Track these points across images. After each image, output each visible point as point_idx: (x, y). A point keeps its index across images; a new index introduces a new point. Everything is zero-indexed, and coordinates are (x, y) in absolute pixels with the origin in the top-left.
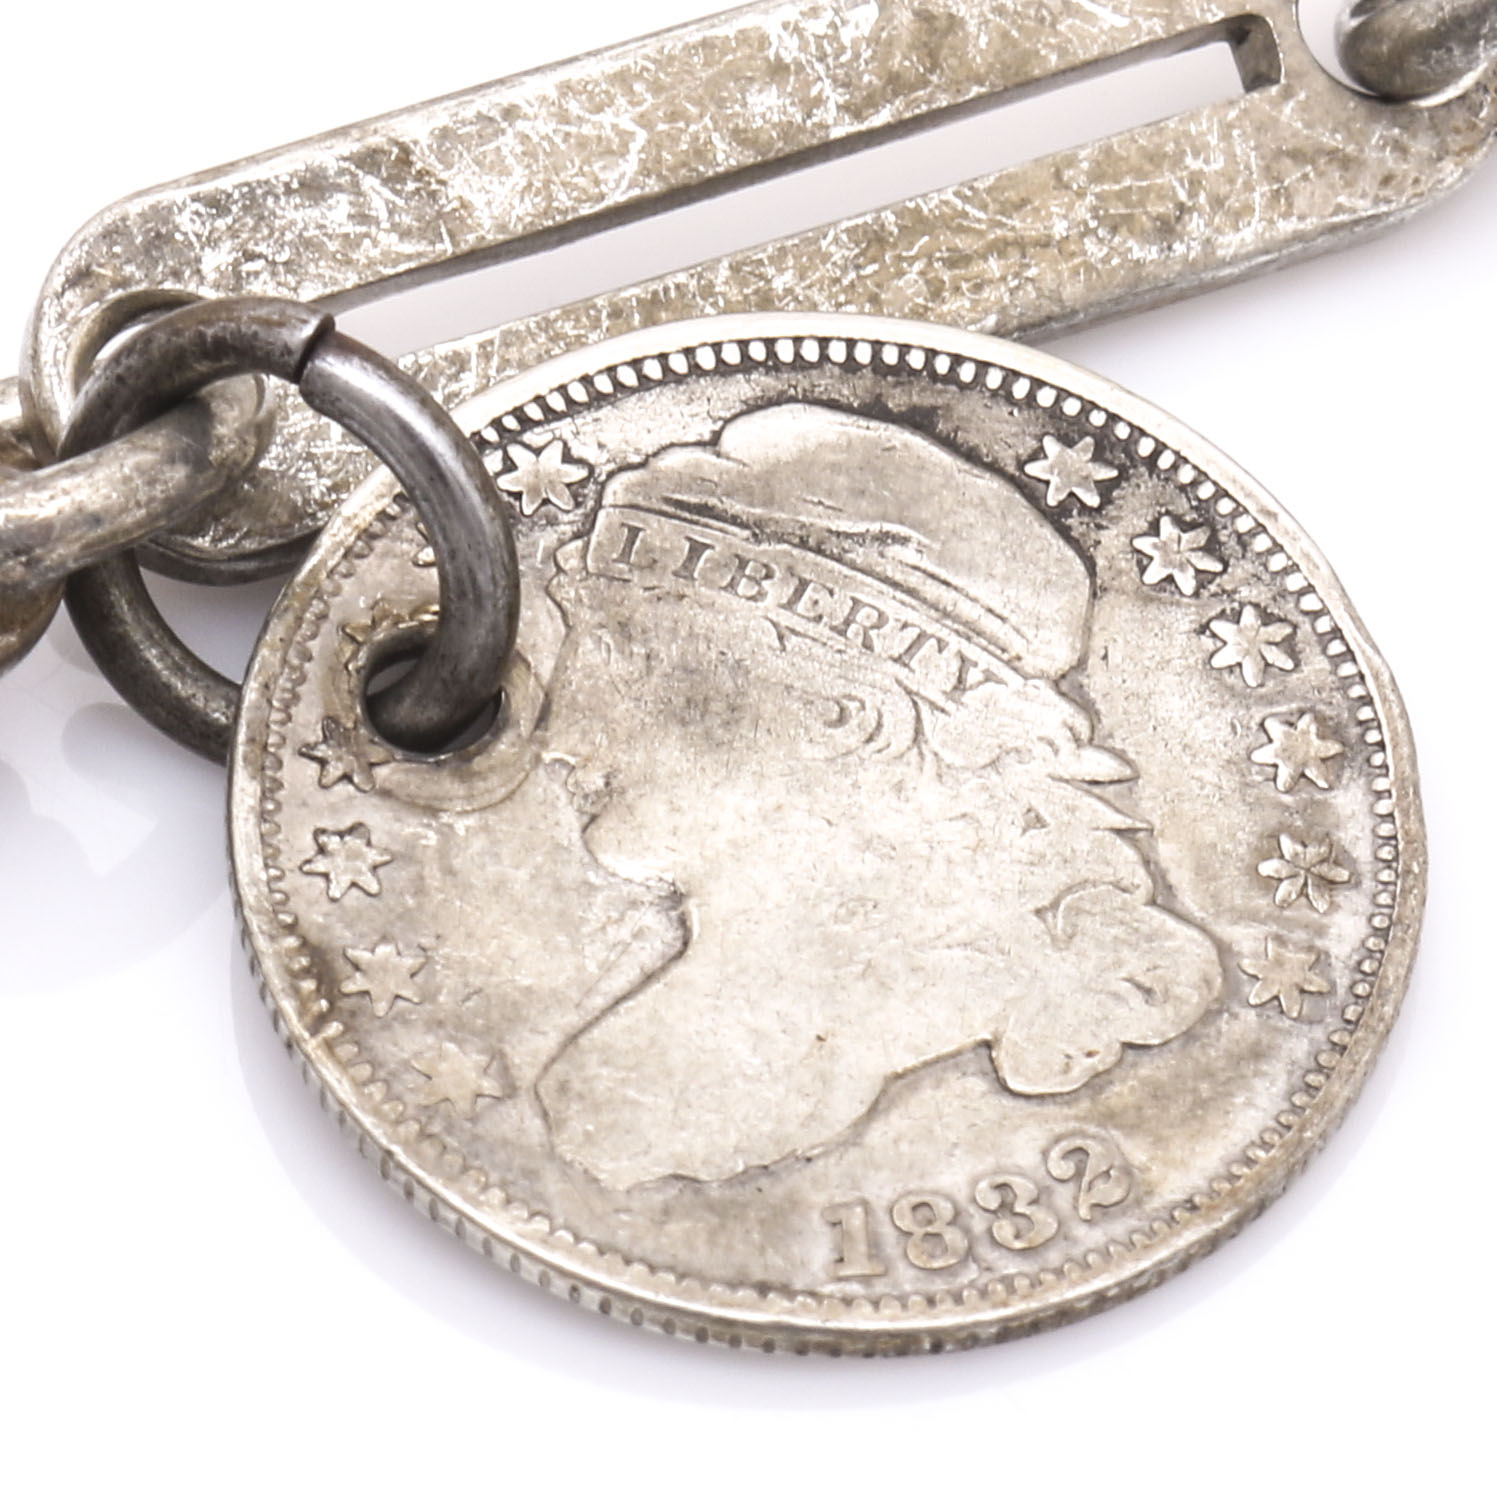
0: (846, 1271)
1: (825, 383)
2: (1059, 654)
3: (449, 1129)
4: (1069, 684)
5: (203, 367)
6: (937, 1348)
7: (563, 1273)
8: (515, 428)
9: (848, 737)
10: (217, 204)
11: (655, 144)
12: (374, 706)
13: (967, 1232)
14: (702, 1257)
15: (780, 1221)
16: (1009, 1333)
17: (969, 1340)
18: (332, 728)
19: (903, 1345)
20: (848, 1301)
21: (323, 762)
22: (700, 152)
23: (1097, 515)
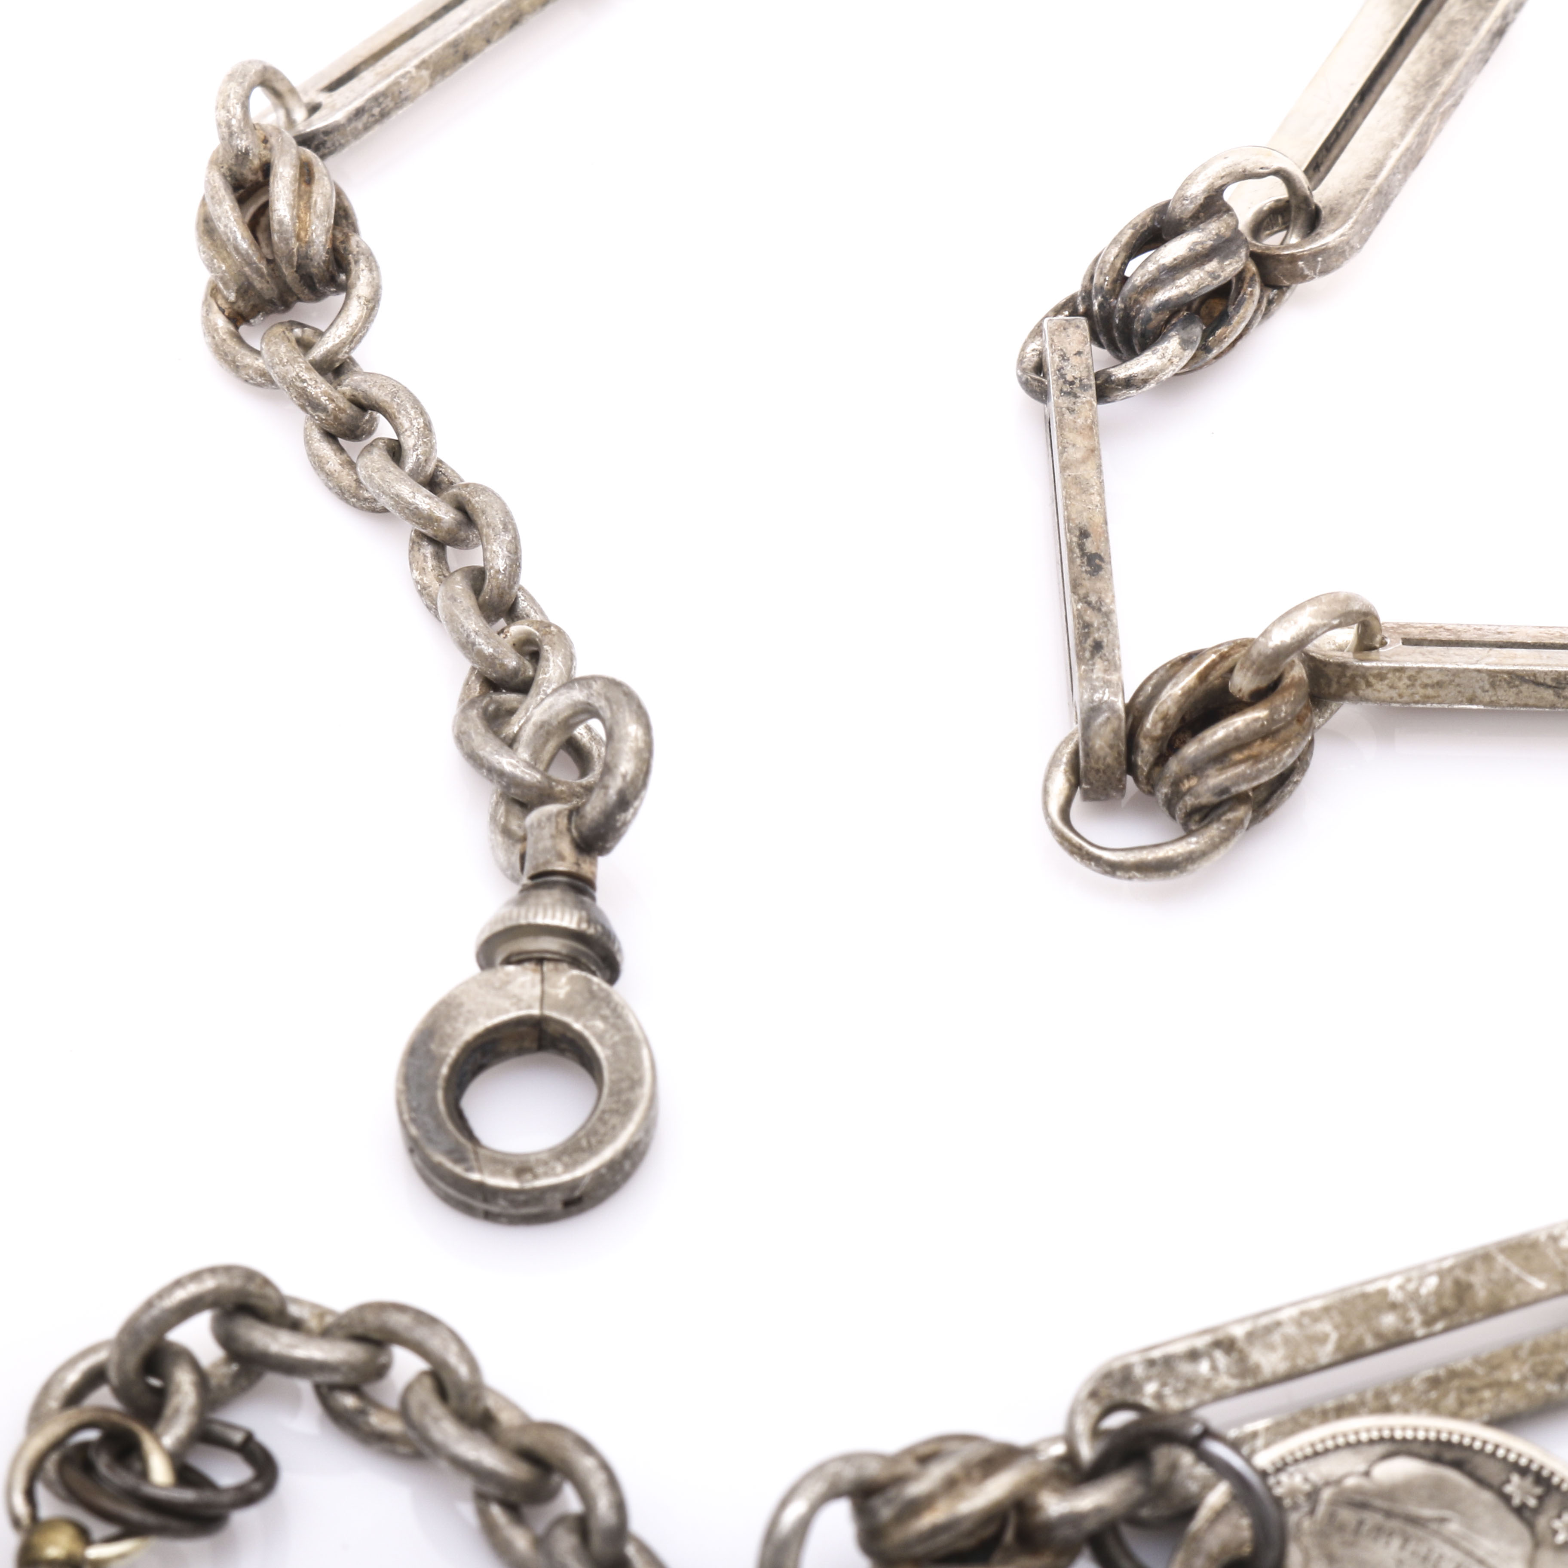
1: (1416, 1448)
5: (1152, 1440)
8: (1282, 1467)
10: (1151, 1363)
11: (1341, 1339)
22: (1360, 1340)
23: (1537, 1511)
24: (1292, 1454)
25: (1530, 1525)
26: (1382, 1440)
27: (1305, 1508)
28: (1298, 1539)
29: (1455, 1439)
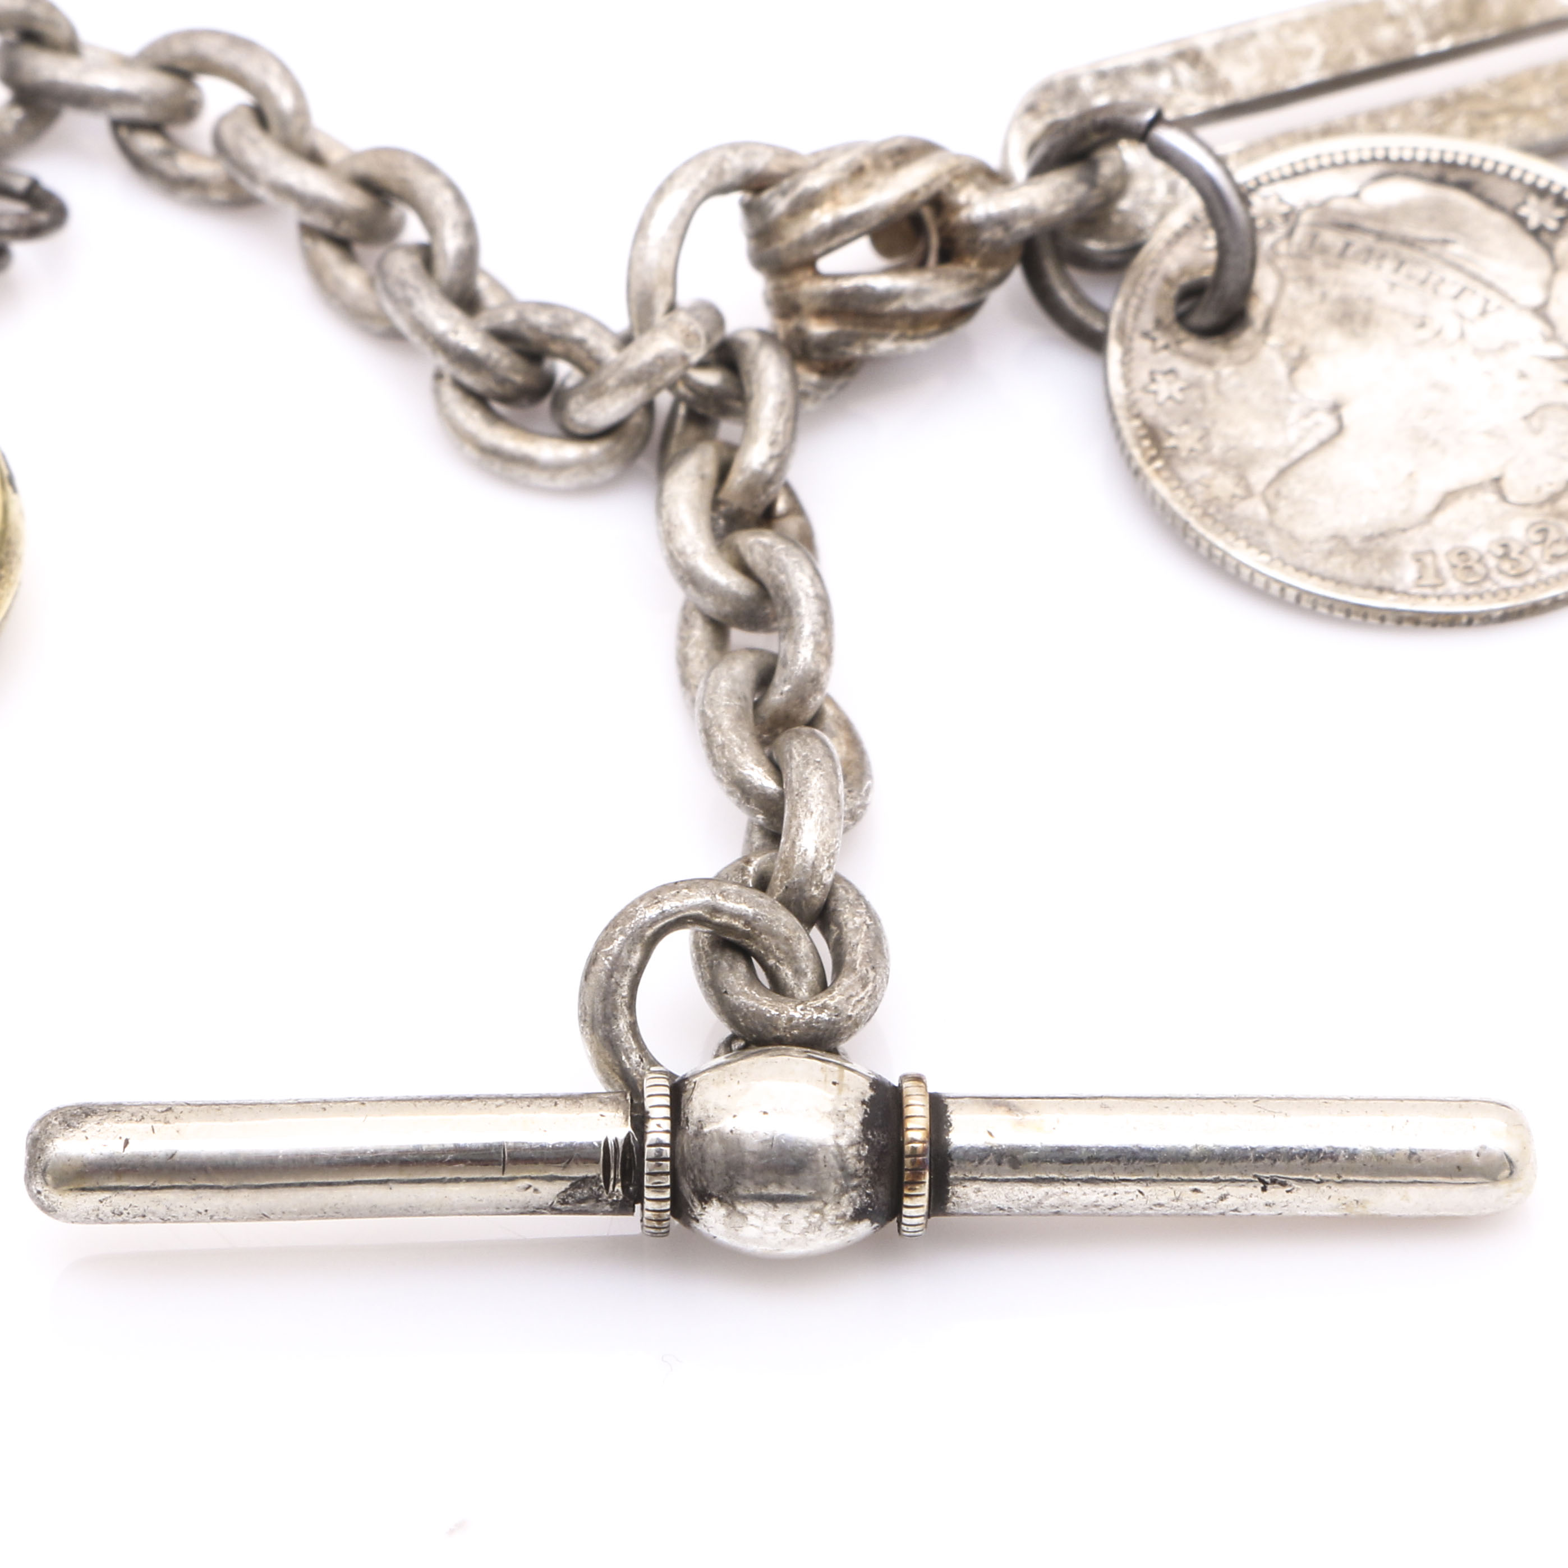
0: (1424, 582)
1: (1415, 169)
2: (1537, 298)
3: (1219, 511)
4: (1540, 312)
5: (1096, 137)
6: (1470, 622)
7: (1277, 581)
9: (1425, 333)
10: (1102, 75)
11: (1328, 51)
12: (1181, 319)
13: (1485, 566)
14: (1349, 573)
15: (1390, 559)
16: (1509, 616)
17: (1487, 619)
18: (1159, 323)
19: (1451, 621)
20: (1424, 597)
21: (1154, 340)
22: (1351, 57)
23: (1556, 233)
24: (1268, 174)
25: (1549, 249)
26: (1374, 160)
27: (1281, 230)
28: (1271, 261)
29: (1462, 160)
